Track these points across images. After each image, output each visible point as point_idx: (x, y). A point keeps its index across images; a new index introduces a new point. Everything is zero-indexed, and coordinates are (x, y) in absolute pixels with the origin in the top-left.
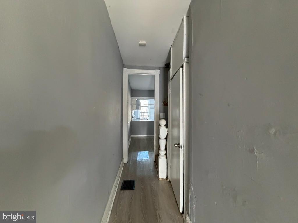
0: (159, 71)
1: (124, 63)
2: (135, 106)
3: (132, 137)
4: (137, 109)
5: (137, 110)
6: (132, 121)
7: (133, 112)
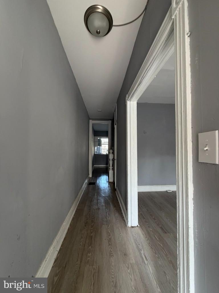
0: (111, 121)
1: (90, 117)
2: (97, 143)
3: (95, 167)
4: (99, 145)
5: (99, 147)
6: (95, 154)
7: (96, 148)
